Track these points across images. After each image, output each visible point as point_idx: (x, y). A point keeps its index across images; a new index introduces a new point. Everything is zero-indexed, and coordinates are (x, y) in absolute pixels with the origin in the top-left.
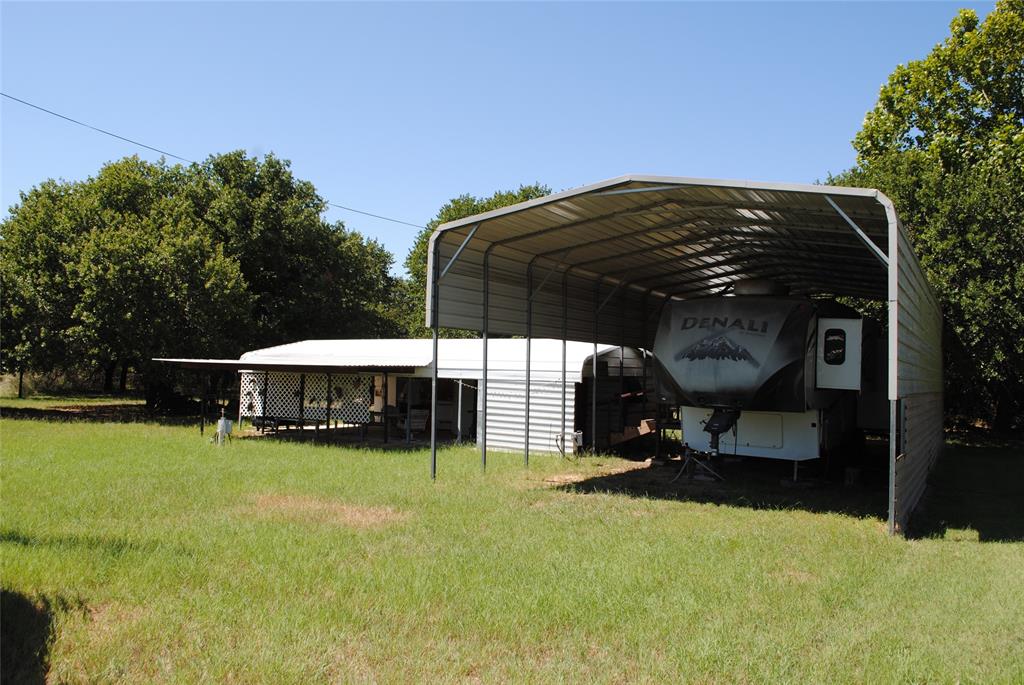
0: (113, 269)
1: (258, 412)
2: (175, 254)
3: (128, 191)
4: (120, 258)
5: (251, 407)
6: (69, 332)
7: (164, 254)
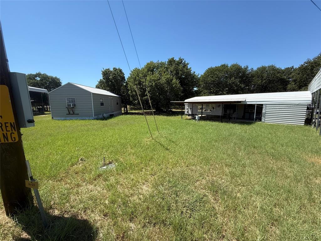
0: (154, 84)
1: (190, 113)
2: (166, 80)
3: (152, 68)
4: (154, 81)
5: (188, 112)
6: (145, 98)
7: (163, 80)
